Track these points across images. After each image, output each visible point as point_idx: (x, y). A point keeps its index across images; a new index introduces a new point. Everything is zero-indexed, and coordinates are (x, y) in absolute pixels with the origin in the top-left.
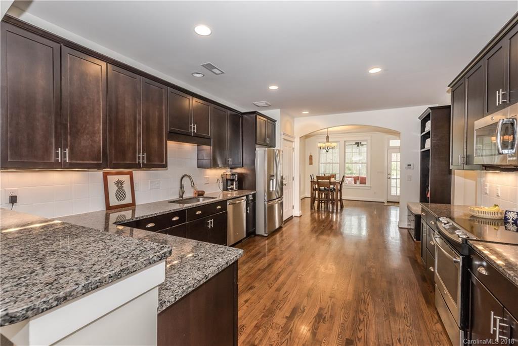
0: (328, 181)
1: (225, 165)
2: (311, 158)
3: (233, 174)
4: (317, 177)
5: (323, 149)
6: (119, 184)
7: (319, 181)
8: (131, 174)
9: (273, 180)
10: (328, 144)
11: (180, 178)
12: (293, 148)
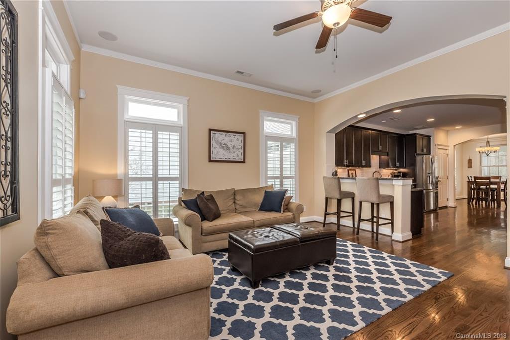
0: (488, 181)
1: (395, 166)
2: (470, 162)
3: (400, 172)
4: (474, 177)
5: (483, 153)
6: (352, 174)
7: (477, 180)
8: (355, 170)
9: (429, 176)
10: (488, 149)
11: (372, 174)
12: (447, 154)
